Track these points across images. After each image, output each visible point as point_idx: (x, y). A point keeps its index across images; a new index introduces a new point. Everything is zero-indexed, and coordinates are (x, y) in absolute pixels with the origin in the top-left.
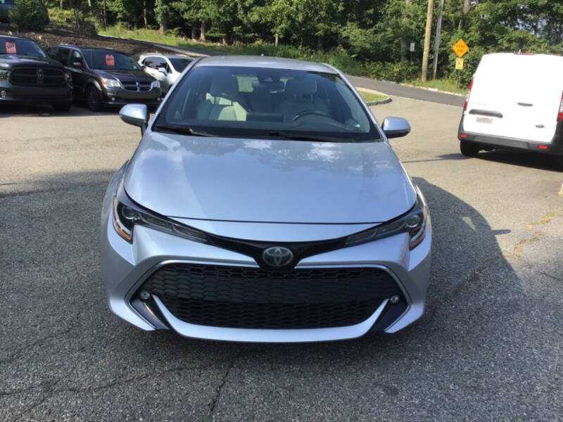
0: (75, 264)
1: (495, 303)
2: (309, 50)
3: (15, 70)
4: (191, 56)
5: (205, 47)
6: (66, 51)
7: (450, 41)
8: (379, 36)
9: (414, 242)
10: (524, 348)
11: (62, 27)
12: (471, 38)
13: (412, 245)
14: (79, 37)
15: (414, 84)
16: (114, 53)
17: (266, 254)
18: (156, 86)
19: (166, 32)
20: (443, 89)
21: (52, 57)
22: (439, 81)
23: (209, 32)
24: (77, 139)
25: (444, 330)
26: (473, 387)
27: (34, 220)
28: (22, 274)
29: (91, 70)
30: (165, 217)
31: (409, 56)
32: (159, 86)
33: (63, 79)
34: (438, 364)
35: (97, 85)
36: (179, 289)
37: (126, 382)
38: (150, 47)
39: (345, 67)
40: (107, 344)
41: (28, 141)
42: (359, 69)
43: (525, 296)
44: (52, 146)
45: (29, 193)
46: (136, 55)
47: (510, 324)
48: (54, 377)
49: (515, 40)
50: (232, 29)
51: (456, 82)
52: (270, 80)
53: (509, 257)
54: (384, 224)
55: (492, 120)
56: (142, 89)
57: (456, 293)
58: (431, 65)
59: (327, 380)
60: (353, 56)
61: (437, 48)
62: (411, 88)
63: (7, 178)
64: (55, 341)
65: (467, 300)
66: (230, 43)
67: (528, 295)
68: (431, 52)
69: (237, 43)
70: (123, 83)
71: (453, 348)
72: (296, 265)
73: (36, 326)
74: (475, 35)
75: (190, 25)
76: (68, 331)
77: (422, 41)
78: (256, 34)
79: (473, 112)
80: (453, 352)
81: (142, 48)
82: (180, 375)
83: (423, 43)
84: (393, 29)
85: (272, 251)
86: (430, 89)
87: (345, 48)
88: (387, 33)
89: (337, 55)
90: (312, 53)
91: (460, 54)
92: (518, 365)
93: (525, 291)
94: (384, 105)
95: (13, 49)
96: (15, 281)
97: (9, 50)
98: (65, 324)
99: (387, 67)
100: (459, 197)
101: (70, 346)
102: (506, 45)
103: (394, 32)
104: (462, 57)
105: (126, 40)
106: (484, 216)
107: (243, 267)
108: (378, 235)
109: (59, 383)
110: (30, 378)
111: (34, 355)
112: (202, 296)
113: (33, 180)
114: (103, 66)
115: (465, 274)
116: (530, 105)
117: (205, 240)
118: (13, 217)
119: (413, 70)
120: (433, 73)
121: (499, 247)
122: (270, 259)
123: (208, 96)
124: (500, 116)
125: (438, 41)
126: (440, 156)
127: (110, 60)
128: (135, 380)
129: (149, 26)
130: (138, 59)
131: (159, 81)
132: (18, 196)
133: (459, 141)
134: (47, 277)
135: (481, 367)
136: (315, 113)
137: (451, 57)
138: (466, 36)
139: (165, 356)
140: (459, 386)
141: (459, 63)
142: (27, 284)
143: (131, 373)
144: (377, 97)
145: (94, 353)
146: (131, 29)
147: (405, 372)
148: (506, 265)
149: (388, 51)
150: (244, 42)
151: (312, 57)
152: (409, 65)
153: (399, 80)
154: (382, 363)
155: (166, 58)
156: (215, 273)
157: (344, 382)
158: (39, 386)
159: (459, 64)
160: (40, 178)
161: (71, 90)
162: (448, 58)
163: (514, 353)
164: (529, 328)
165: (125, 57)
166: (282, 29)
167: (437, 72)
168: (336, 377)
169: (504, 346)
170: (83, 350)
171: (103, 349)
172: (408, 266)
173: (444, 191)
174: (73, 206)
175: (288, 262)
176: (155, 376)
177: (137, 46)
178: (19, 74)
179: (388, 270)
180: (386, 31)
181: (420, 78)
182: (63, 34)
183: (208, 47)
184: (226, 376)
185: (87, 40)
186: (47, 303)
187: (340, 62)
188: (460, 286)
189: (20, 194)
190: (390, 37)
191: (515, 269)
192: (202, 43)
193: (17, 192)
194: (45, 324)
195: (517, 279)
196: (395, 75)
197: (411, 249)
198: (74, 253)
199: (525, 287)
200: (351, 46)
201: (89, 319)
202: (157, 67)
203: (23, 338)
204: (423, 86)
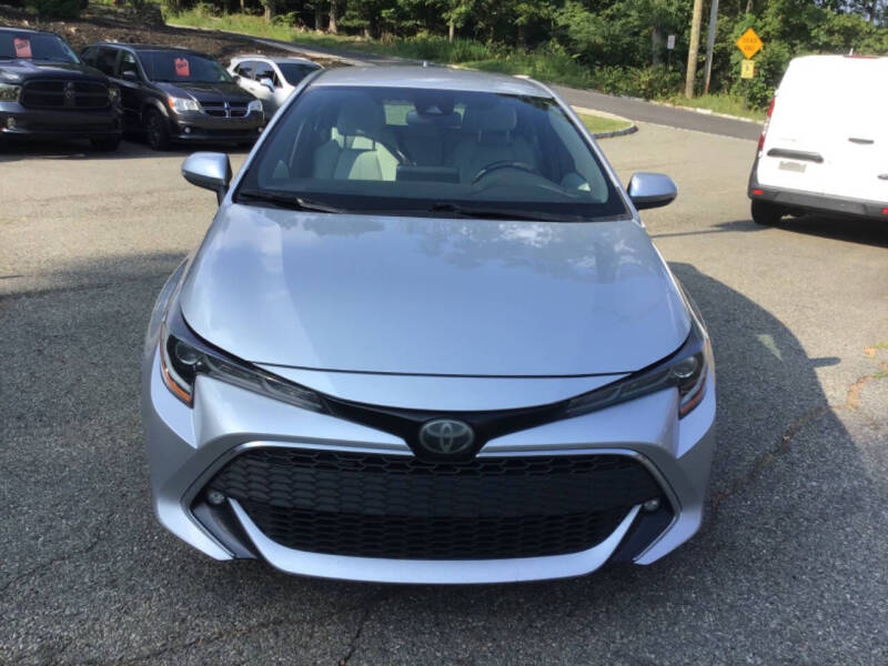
0: (110, 422)
1: (818, 495)
2: (504, 47)
3: (30, 84)
4: (313, 59)
5: (336, 42)
6: (113, 53)
7: (731, 32)
8: (618, 24)
9: (687, 403)
10: (873, 583)
11: (109, 12)
12: (768, 28)
13: (682, 410)
14: (134, 29)
15: (673, 102)
16: (190, 55)
17: (425, 433)
18: (256, 108)
19: (275, 18)
20: (720, 110)
21: (89, 62)
22: (715, 96)
23: (343, 18)
24: (127, 197)
25: (733, 548)
26: (786, 660)
27: (47, 341)
28: (21, 439)
29: (152, 83)
30: (249, 365)
31: (665, 56)
32: (261, 109)
33: (107, 99)
34: (725, 614)
35: (162, 107)
36: (272, 490)
37: (185, 647)
38: (248, 44)
39: (563, 74)
40: (155, 572)
41: (47, 200)
42: (584, 77)
43: (870, 481)
44: (86, 210)
45: (42, 293)
46: (226, 58)
47: (847, 536)
48: (61, 638)
49: (838, 31)
50: (379, 15)
51: (741, 99)
52: (436, 110)
53: (839, 407)
54: (634, 375)
55: (805, 166)
56: (233, 114)
57: (752, 476)
58: (701, 72)
59: (532, 645)
60: (575, 56)
61: (711, 45)
62: (667, 109)
63: (9, 267)
64: (68, 567)
65: (771, 490)
66: (376, 36)
67: (875, 480)
68: (702, 50)
69: (388, 36)
70: (202, 103)
71: (749, 582)
72: (478, 451)
73: (37, 538)
74: (773, 22)
75: (312, 7)
76: (91, 548)
77: (686, 32)
78: (418, 23)
79: (773, 153)
80: (749, 591)
81: (235, 47)
82: (277, 634)
83: (689, 35)
84: (640, 12)
85: (436, 428)
86: (699, 110)
87: (561, 44)
88: (630, 19)
89: (548, 55)
90: (508, 52)
91: (749, 54)
92: (864, 616)
93: (870, 472)
94: (624, 137)
95: (26, 50)
96: (9, 453)
97: (20, 52)
98: (87, 534)
99: (630, 75)
100: (751, 298)
101: (92, 576)
102: (824, 38)
103: (641, 18)
104: (751, 59)
105: (209, 32)
106: (795, 334)
107: (385, 456)
108: (624, 395)
109: (68, 649)
110: (20, 639)
111: (28, 596)
112: (312, 504)
113: (51, 271)
114: (170, 76)
115: (766, 440)
116: (871, 142)
117: (319, 406)
118: (12, 337)
119: (672, 79)
120: (704, 83)
121: (821, 390)
122: (433, 441)
123: (335, 134)
124: (819, 160)
125: (713, 32)
126: (717, 226)
127: (183, 67)
128: (200, 643)
129: (248, 10)
130: (228, 65)
131: (262, 100)
132: (24, 298)
133: (750, 201)
134: (62, 446)
135: (799, 619)
136: (511, 166)
137: (734, 58)
138: (759, 24)
139: (253, 598)
140: (762, 657)
141: (747, 68)
142: (27, 459)
143: (193, 629)
144: (613, 123)
145: (131, 590)
146: (218, 14)
147: (667, 631)
148: (835, 424)
149: (631, 48)
150: (399, 35)
151: (508, 57)
152: (666, 71)
153: (649, 96)
154: (627, 612)
155: (272, 63)
156: (336, 464)
157: (561, 649)
158: (35, 654)
159: (747, 70)
160: (61, 267)
161: (119, 116)
162: (729, 60)
163: (857, 593)
164: (879, 543)
165: (207, 62)
166: (460, 14)
167: (711, 82)
168: (549, 641)
169: (837, 578)
170: (113, 584)
171: (148, 582)
172: (677, 450)
173: (727, 288)
174: (113, 317)
175: (465, 446)
176: (234, 636)
177: (227, 43)
178: (35, 91)
179: (640, 458)
180: (629, 16)
181: (683, 92)
182: (108, 25)
183: (342, 43)
184: (358, 636)
185: (148, 33)
186: (58, 494)
187: (554, 67)
188: (758, 463)
189: (28, 294)
190: (635, 27)
191: (851, 431)
192: (332, 36)
193: (23, 291)
194: (52, 533)
195: (855, 449)
196: (643, 87)
197: (681, 416)
198: (109, 402)
199: (869, 464)
200: (571, 40)
201: (127, 524)
202: (258, 78)
203: (13, 560)
204: (687, 105)
